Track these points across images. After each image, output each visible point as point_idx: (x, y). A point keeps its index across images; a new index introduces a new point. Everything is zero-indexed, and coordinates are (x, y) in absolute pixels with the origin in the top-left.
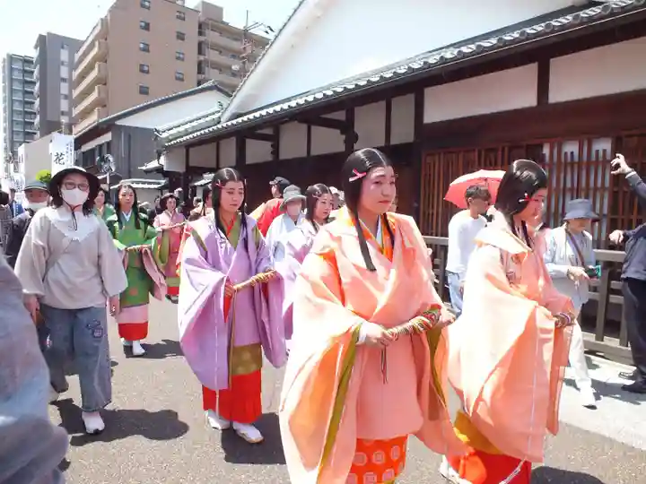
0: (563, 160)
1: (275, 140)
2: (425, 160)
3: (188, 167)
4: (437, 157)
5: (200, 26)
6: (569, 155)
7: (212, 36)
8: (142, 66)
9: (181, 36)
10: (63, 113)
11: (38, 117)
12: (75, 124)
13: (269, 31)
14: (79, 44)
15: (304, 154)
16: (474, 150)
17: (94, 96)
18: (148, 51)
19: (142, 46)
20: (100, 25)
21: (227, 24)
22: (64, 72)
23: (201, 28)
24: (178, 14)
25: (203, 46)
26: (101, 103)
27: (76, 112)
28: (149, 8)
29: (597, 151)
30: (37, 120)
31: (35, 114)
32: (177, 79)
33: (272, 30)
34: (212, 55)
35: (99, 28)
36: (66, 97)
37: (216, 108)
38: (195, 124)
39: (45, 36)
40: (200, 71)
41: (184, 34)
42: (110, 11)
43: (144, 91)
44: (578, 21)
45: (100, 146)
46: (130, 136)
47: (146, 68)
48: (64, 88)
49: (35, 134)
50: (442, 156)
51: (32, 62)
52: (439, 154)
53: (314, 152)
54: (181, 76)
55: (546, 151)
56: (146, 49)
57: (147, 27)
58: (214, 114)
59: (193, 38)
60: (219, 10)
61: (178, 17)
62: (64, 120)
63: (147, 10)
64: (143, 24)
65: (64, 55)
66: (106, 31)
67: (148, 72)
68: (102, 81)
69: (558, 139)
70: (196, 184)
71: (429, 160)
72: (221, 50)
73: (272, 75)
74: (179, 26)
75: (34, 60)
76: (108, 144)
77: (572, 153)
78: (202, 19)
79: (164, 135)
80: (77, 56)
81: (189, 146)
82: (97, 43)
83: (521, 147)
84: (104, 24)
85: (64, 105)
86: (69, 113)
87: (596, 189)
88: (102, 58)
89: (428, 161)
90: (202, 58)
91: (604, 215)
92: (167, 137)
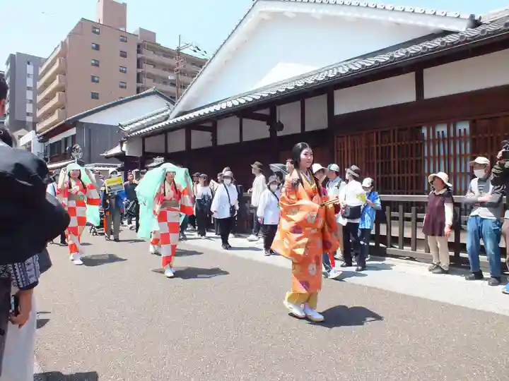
0: (437, 137)
1: (213, 130)
2: (337, 142)
3: (144, 152)
4: (345, 139)
5: (139, 46)
6: (441, 133)
7: (148, 54)
8: (93, 77)
9: (124, 55)
10: (28, 114)
11: (8, 117)
12: (38, 122)
14: (43, 60)
15: (237, 140)
16: (373, 133)
17: (55, 101)
18: (98, 66)
19: (93, 62)
20: (60, 46)
21: (159, 45)
22: (30, 82)
23: (139, 48)
24: (121, 38)
25: (141, 62)
26: (61, 106)
27: (39, 113)
28: (99, 33)
29: (460, 130)
30: (7, 120)
32: (121, 86)
33: (199, 49)
34: (148, 69)
35: (59, 49)
36: (31, 101)
37: (165, 108)
38: (149, 120)
39: (14, 55)
40: (139, 81)
41: (126, 53)
42: (69, 36)
43: (95, 96)
44: (445, 45)
45: (66, 139)
46: (90, 130)
47: (96, 79)
48: (29, 95)
50: (349, 138)
52: (347, 136)
53: (245, 139)
54: (124, 85)
55: (424, 131)
56: (97, 64)
57: (97, 48)
58: (163, 112)
59: (133, 55)
60: (153, 35)
61: (122, 40)
62: (29, 119)
63: (97, 35)
64: (94, 46)
65: (30, 69)
66: (65, 52)
67: (98, 82)
68: (61, 89)
69: (432, 123)
71: (340, 140)
72: (154, 64)
73: (209, 83)
74: (122, 46)
75: (5, 73)
76: (73, 137)
77: (443, 132)
78: (140, 42)
79: (127, 129)
80: (41, 71)
81: (144, 137)
82: (58, 60)
83: (406, 129)
84: (64, 45)
85: (29, 108)
86: (34, 115)
87: (461, 156)
88: (62, 72)
89: (340, 142)
90: (140, 70)
91: (468, 173)
92: (129, 131)
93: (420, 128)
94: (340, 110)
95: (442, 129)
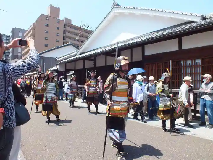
0: (187, 65)
1: (95, 61)
3: (66, 69)
4: (149, 65)
6: (189, 64)
7: (68, 28)
9: (58, 28)
10: (19, 53)
12: (23, 56)
13: (88, 27)
14: (26, 31)
15: (104, 65)
16: (160, 63)
18: (48, 33)
19: (46, 31)
20: (33, 25)
21: (73, 25)
23: (65, 26)
25: (65, 31)
27: (23, 52)
28: (48, 20)
30: (10, 55)
31: (10, 53)
32: (57, 42)
33: (89, 27)
34: (68, 34)
35: (32, 26)
37: (75, 51)
38: (68, 56)
39: (14, 29)
40: (64, 39)
41: (59, 28)
42: (36, 21)
43: (46, 45)
44: (190, 28)
46: (44, 60)
47: (47, 38)
49: (9, 59)
50: (151, 65)
51: (10, 37)
52: (150, 64)
53: (108, 64)
54: (58, 41)
55: (182, 63)
56: (47, 32)
58: (74, 53)
59: (62, 29)
60: (70, 20)
61: (57, 23)
62: (20, 55)
64: (46, 25)
65: (20, 34)
66: (35, 27)
67: (47, 40)
69: (185, 60)
70: (68, 75)
72: (71, 32)
73: (93, 41)
74: (58, 25)
75: (11, 36)
78: (65, 23)
79: (59, 59)
80: (25, 35)
81: (66, 63)
82: (32, 31)
84: (34, 25)
85: (20, 50)
86: (21, 53)
87: (197, 73)
88: (33, 35)
90: (65, 35)
91: (200, 81)
92: (60, 60)
93: (180, 61)
94: (147, 53)
95: (189, 62)
